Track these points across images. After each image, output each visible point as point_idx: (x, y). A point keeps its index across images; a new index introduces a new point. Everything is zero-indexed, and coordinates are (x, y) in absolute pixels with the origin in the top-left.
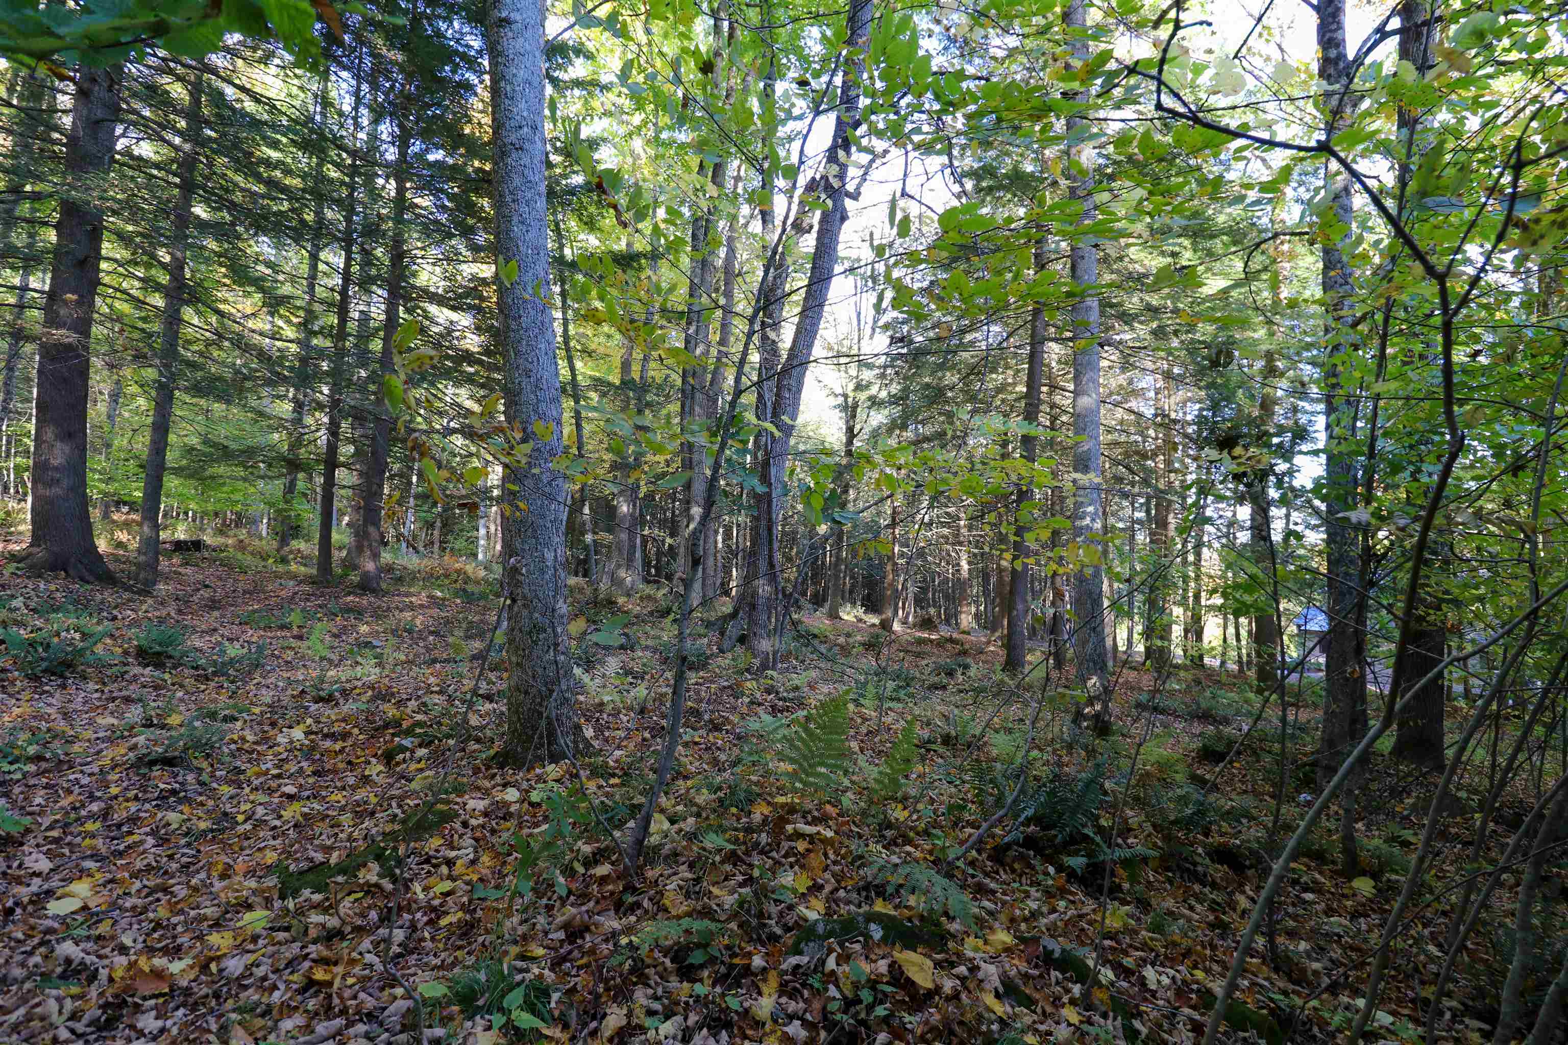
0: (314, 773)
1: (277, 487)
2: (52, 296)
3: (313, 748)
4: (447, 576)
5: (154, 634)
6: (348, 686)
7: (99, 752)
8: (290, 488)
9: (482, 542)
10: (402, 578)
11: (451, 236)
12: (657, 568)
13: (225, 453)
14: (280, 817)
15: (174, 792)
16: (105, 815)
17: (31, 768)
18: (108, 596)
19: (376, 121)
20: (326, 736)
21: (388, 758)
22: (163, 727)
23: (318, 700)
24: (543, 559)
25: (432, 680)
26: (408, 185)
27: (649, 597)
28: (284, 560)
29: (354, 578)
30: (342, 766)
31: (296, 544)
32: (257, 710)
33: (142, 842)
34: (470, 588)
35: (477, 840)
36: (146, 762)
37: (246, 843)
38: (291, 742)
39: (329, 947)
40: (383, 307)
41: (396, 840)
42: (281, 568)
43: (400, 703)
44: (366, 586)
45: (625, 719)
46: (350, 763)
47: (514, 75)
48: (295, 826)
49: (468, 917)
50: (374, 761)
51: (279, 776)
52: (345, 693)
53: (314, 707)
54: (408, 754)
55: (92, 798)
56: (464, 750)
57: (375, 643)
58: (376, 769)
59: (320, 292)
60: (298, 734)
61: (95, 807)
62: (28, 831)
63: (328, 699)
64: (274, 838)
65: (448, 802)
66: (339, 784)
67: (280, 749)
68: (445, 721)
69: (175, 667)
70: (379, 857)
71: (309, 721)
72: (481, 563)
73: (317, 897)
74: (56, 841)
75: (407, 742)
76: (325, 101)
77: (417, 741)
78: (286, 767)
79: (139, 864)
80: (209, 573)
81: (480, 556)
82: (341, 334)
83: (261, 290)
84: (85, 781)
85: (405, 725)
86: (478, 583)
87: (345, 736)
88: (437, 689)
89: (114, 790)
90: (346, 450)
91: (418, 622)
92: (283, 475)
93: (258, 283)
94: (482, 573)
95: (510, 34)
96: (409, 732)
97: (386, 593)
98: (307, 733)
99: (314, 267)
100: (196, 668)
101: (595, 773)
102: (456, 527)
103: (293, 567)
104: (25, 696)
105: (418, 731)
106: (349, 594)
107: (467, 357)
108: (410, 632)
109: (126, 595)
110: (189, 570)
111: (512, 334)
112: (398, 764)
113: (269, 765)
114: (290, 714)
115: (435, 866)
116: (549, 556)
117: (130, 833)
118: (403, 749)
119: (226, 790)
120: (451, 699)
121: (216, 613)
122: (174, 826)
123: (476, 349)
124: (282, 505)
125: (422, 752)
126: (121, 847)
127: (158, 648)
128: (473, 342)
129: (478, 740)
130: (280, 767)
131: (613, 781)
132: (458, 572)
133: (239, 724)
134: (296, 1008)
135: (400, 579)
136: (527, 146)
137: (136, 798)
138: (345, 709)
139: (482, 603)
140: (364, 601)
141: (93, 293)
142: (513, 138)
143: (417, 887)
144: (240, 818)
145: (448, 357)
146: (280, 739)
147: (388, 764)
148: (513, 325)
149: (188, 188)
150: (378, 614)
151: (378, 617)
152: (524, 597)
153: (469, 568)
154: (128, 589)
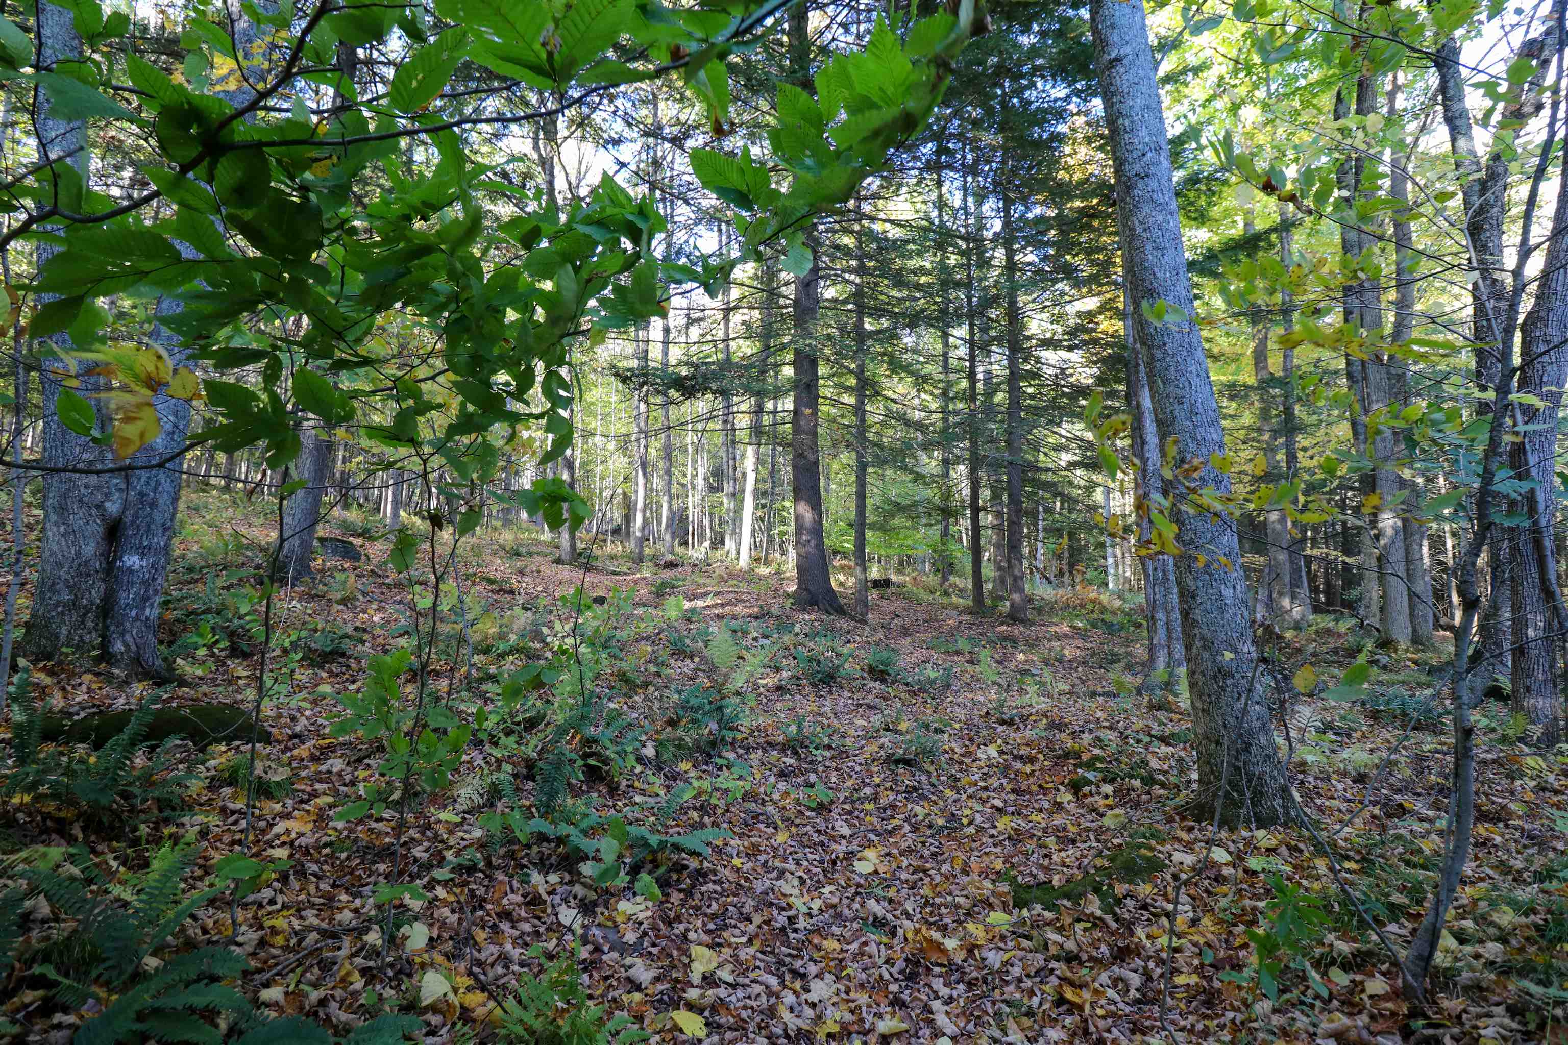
0: (1013, 791)
1: (935, 532)
2: (796, 412)
3: (1008, 767)
4: (1082, 606)
5: (878, 657)
6: (1025, 712)
7: (862, 747)
8: (945, 533)
9: (1111, 571)
10: (1045, 609)
11: (1055, 281)
12: (1327, 593)
13: (900, 508)
14: (995, 827)
15: (915, 789)
16: (875, 798)
17: (828, 754)
18: (842, 624)
19: (980, 203)
20: (1016, 757)
21: (1075, 787)
22: (896, 732)
23: (1003, 722)
24: (1221, 598)
25: (1099, 714)
26: (1016, 246)
27: (1328, 632)
28: (946, 593)
29: (1005, 607)
30: (1035, 788)
31: (953, 579)
32: (957, 726)
33: (900, 827)
34: (1108, 617)
35: (1193, 898)
36: (892, 761)
37: (974, 845)
38: (989, 759)
39: (1071, 969)
40: (1005, 363)
41: (1110, 877)
42: (945, 600)
43: (1074, 735)
44: (1014, 618)
45: (1340, 786)
46: (1040, 786)
47: (1131, 107)
48: (1009, 838)
49: (1205, 983)
50: (1062, 788)
51: (985, 789)
52: (1024, 719)
53: (1000, 729)
54: (1093, 788)
55: (866, 785)
56: (1149, 793)
57: (1034, 671)
58: (1065, 797)
59: (953, 363)
60: (992, 751)
61: (868, 791)
62: (832, 802)
63: (1010, 723)
64: (995, 845)
65: (1152, 849)
66: (1037, 806)
67: (982, 764)
68: (1124, 759)
69: (893, 683)
70: (1097, 890)
71: (999, 741)
72: (1113, 593)
73: (1048, 915)
74: (850, 813)
75: (1090, 775)
76: (941, 204)
77: (1100, 776)
78: (990, 781)
79: (903, 845)
80: (898, 605)
81: (1111, 585)
82: (971, 395)
83: (911, 373)
84: (858, 769)
85: (1085, 757)
86: (1114, 613)
87: (1032, 760)
88: (1106, 724)
89: (877, 780)
90: (985, 494)
91: (1066, 652)
92: (938, 522)
93: (906, 368)
94: (1117, 603)
95: (1122, 70)
96: (1090, 765)
97: (1033, 623)
98: (1001, 752)
99: (946, 344)
100: (907, 684)
101: (1320, 849)
102: (1085, 557)
103: (954, 599)
104: (811, 698)
105: (1099, 765)
106: (1002, 624)
107: (1082, 391)
108: (1060, 661)
109: (853, 623)
110: (884, 603)
111: (1158, 364)
112: (1085, 796)
113: (977, 777)
114: (984, 733)
115: (1154, 915)
116: (1228, 592)
117: (893, 817)
118: (1089, 783)
119: (948, 793)
120: (1123, 737)
121: (909, 639)
122: (920, 818)
123: (1090, 381)
124: (940, 547)
125: (1108, 789)
126: (889, 827)
127: (881, 668)
128: (1085, 375)
129: (1163, 785)
130: (984, 780)
131: (1347, 865)
132: (1094, 601)
133: (946, 736)
134: (1056, 1020)
135: (1040, 610)
136: (1153, 170)
137: (891, 789)
138: (1028, 733)
139: (1123, 634)
140: (1017, 630)
141: (817, 404)
142: (1137, 168)
143: (1140, 932)
144: (965, 821)
145: (1064, 394)
146: (980, 755)
147: (1076, 794)
148: (1158, 354)
149: (861, 311)
150: (1032, 644)
151: (1032, 646)
152: (1203, 638)
153: (1104, 598)
154: (853, 618)
